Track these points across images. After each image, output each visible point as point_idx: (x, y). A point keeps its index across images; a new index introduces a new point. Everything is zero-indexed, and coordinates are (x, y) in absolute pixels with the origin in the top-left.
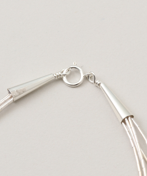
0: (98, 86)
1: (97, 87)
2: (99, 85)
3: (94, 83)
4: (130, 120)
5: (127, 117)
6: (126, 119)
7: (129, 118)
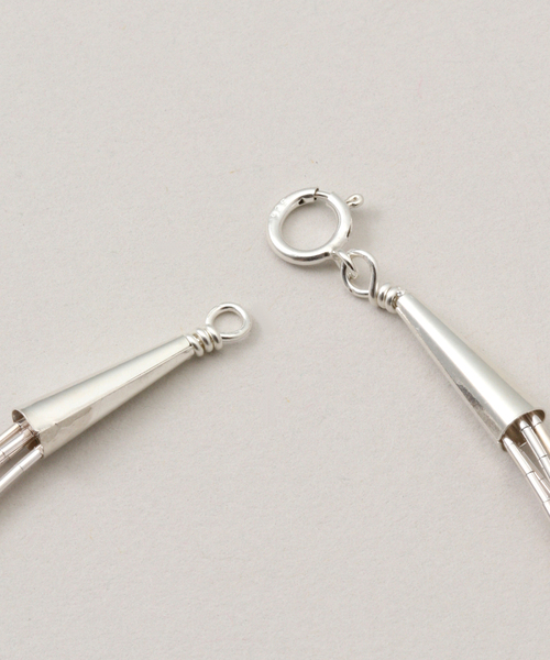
0: (389, 308)
1: (384, 310)
2: (393, 302)
3: (369, 296)
4: (539, 428)
5: (527, 418)
6: (523, 424)
7: (535, 420)
